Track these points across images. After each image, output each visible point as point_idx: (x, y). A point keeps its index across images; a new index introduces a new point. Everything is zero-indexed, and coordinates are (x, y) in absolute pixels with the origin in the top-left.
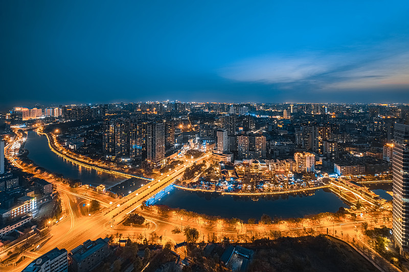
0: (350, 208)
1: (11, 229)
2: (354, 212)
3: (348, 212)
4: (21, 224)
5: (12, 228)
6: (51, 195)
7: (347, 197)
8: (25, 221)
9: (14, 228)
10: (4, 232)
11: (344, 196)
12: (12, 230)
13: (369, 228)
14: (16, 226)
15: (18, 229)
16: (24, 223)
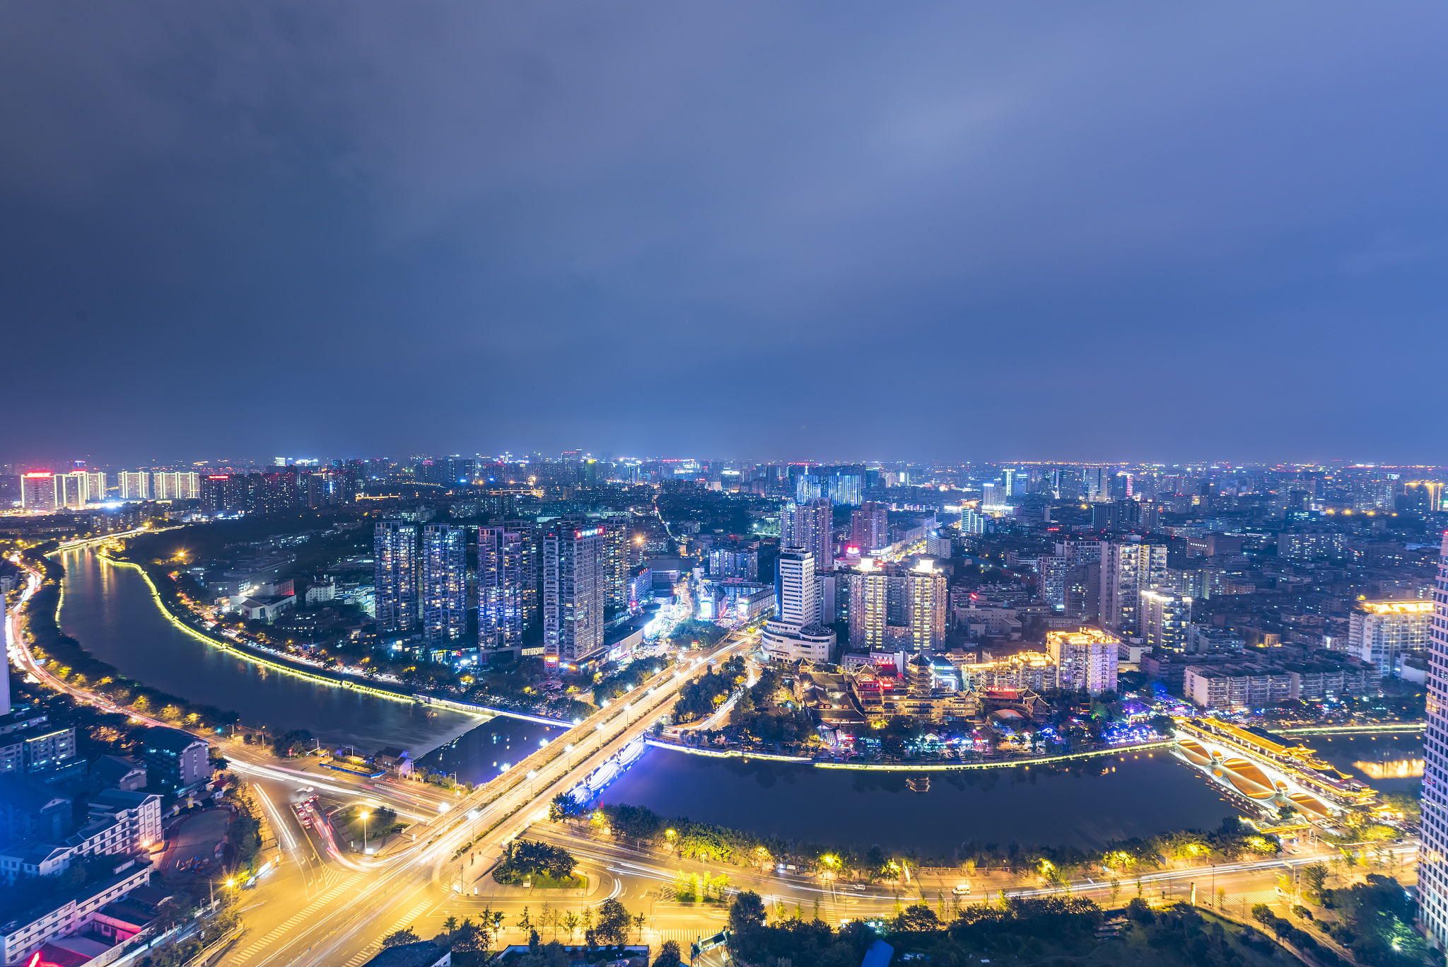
0: (1259, 816)
1: (80, 914)
2: (1270, 830)
3: (1252, 829)
4: (115, 895)
5: (83, 909)
6: (210, 787)
7: (1238, 780)
8: (131, 883)
9: (91, 907)
10: (55, 925)
11: (1227, 777)
12: (83, 918)
13: (1328, 884)
14: (97, 901)
15: (108, 910)
16: (127, 888)
